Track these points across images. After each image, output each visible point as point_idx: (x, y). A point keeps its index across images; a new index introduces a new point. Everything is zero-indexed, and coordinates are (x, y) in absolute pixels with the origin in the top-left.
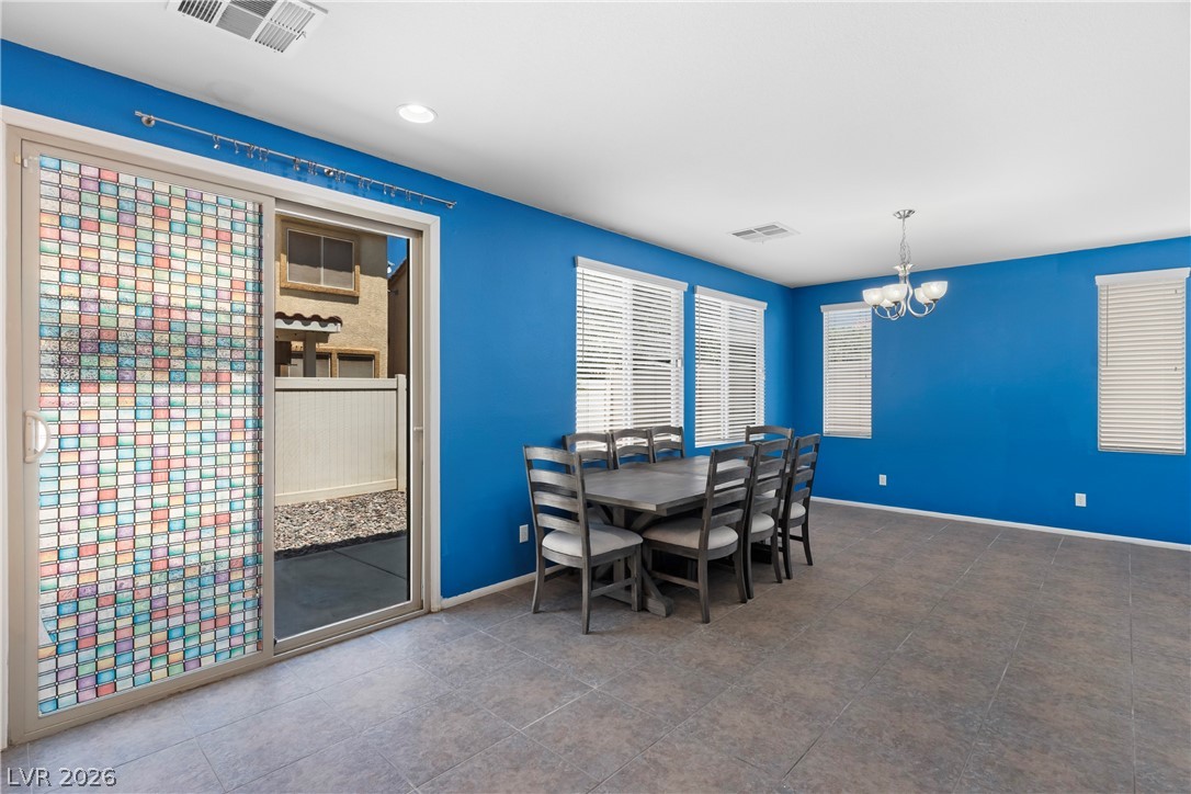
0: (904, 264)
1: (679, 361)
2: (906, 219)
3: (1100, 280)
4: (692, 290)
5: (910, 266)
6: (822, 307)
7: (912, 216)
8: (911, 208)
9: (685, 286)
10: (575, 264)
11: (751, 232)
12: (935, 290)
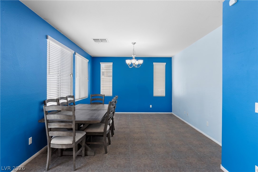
0: (134, 55)
1: (72, 75)
2: (134, 45)
3: (154, 63)
4: (75, 54)
5: (135, 55)
6: (100, 63)
7: (135, 44)
8: (135, 42)
9: (73, 52)
10: (47, 37)
11: (99, 40)
12: (141, 62)
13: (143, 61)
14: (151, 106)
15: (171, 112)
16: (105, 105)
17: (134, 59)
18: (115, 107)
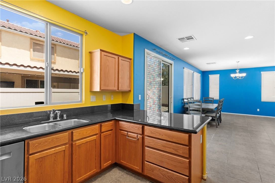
13: (246, 74)
14: (258, 110)
16: (214, 104)
17: (238, 73)
18: (223, 105)
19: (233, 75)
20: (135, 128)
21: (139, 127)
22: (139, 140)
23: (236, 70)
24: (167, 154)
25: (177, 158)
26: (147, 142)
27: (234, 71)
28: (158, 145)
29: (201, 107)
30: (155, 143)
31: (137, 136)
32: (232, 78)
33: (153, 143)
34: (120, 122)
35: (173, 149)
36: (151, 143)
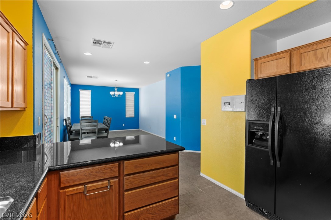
3: (126, 92)
6: (79, 90)
10: (64, 78)
14: (124, 125)
15: (139, 128)
17: (116, 91)
19: (112, 93)
20: (103, 171)
21: (112, 167)
22: (113, 187)
23: (115, 88)
24: (157, 185)
25: (167, 184)
26: (128, 183)
27: (113, 89)
28: (146, 180)
29: (97, 127)
30: (141, 180)
31: (109, 183)
32: (111, 95)
33: (137, 180)
34: (61, 173)
35: (163, 175)
36: (135, 183)
